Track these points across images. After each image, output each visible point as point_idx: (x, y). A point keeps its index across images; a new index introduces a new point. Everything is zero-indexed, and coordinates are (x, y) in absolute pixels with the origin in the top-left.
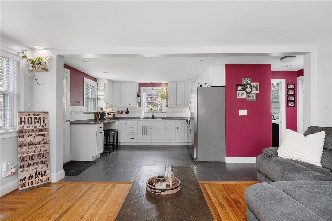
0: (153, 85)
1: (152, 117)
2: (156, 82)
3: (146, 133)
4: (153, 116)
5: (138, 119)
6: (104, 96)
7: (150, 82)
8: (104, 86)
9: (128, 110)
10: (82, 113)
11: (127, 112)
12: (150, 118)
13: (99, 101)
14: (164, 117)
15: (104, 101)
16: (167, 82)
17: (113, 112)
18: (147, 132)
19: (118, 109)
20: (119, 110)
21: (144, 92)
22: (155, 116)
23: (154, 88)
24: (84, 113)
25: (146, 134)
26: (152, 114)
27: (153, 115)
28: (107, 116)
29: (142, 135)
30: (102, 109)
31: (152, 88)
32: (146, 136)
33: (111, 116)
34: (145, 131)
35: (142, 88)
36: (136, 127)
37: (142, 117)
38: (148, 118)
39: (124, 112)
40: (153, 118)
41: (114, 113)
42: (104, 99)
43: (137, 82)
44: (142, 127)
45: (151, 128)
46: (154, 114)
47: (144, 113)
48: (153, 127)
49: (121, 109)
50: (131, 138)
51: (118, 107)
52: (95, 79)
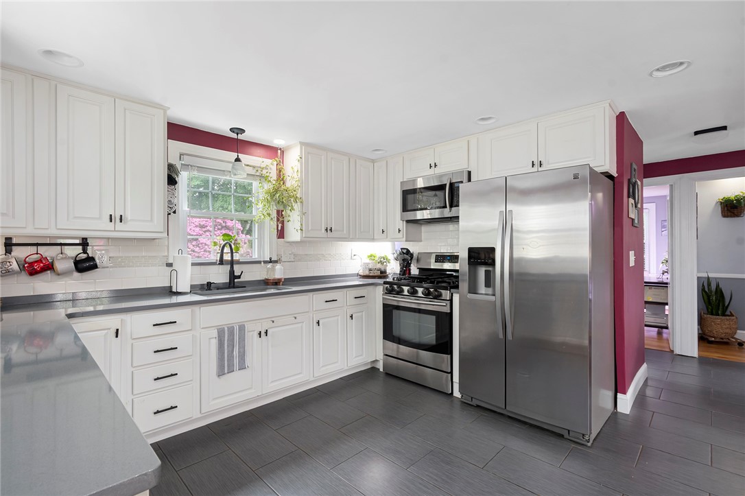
3: (236, 361)
4: (233, 276)
7: (222, 126)
9: (85, 251)
11: (85, 265)
12: (221, 288)
14: (278, 277)
18: (242, 356)
19: (9, 245)
21: (186, 167)
22: (238, 277)
25: (237, 367)
27: (232, 272)
32: (237, 375)
34: (236, 353)
36: (184, 343)
37: (183, 285)
38: (209, 287)
45: (263, 334)
46: (237, 270)
47: (193, 264)
48: (268, 325)
49: (37, 245)
50: (158, 412)
51: (9, 233)
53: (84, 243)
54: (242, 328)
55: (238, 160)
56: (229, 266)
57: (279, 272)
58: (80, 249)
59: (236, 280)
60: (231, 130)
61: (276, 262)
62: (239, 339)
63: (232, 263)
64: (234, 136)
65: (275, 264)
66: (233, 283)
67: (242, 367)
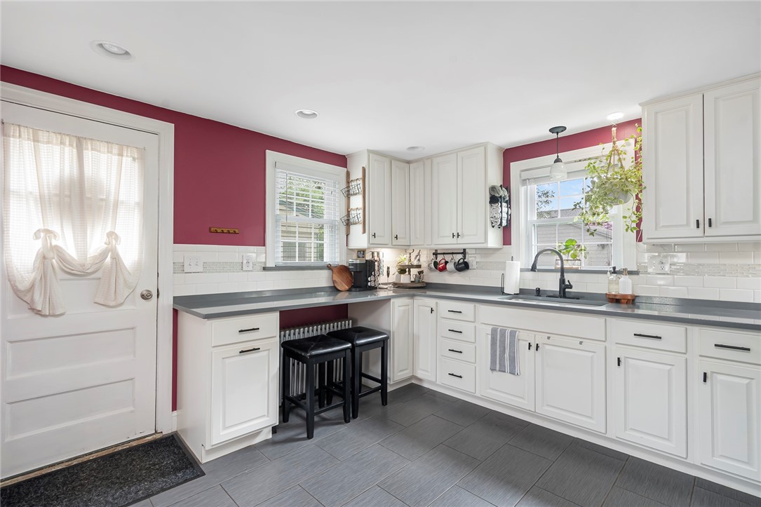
0: (560, 143)
1: (556, 287)
3: (507, 363)
4: (564, 286)
6: (361, 212)
7: (541, 133)
8: (361, 176)
9: (465, 257)
10: (259, 267)
11: (463, 267)
12: (551, 296)
13: (350, 228)
14: (622, 292)
15: (362, 227)
17: (415, 263)
18: (512, 360)
19: (436, 254)
20: (440, 258)
21: (525, 182)
22: (571, 287)
24: (265, 269)
25: (507, 369)
26: (559, 275)
27: (562, 281)
28: (392, 279)
29: (493, 369)
30: (362, 252)
32: (507, 376)
33: (405, 279)
34: (507, 355)
35: (515, 166)
36: (467, 329)
37: (511, 288)
38: (538, 292)
39: (450, 266)
41: (419, 266)
42: (361, 219)
43: (484, 146)
44: (494, 331)
45: (534, 347)
46: (567, 277)
47: (522, 270)
48: (540, 339)
49: (444, 254)
50: (453, 375)
51: (436, 247)
52: (340, 160)
53: (464, 252)
54: (513, 334)
55: (558, 160)
56: (560, 274)
57: (625, 286)
58: (461, 257)
59: (567, 290)
60: (552, 130)
61: (620, 272)
62: (510, 343)
63: (562, 271)
64: (554, 136)
65: (619, 276)
66: (564, 291)
67: (512, 373)
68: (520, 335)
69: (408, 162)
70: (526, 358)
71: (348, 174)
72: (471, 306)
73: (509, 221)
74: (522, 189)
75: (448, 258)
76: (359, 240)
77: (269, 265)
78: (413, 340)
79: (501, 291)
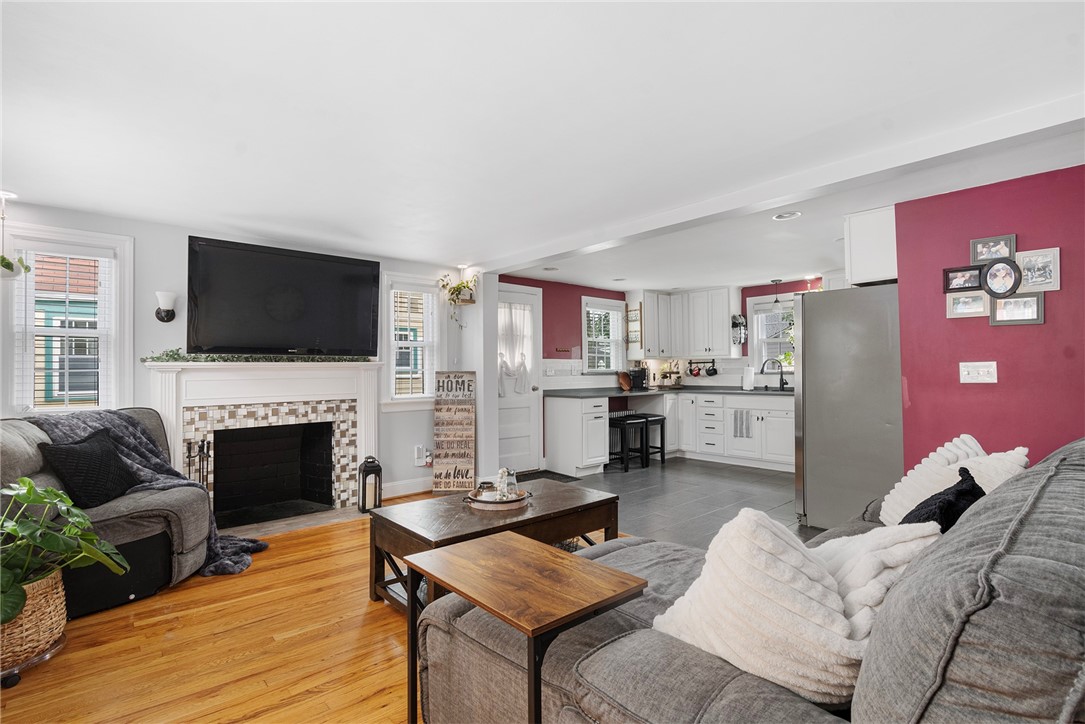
0: (777, 288)
1: (777, 385)
2: (786, 279)
3: (744, 431)
4: (783, 383)
5: (738, 390)
6: (638, 334)
7: (768, 281)
8: (638, 308)
9: (714, 365)
10: (580, 373)
11: (712, 372)
12: (775, 389)
13: (630, 345)
15: (639, 344)
16: (819, 275)
17: (675, 370)
18: (748, 429)
19: (690, 363)
20: (694, 366)
21: (756, 312)
22: (787, 384)
23: (780, 297)
24: (582, 374)
25: (745, 435)
26: (779, 376)
27: (782, 380)
28: (658, 382)
29: (735, 436)
30: (638, 363)
31: (773, 298)
32: (745, 439)
33: (667, 382)
34: (744, 426)
35: (750, 301)
36: (718, 412)
37: (748, 386)
38: (766, 388)
39: (703, 372)
40: (782, 388)
41: (678, 373)
42: (639, 339)
43: (728, 288)
44: (736, 413)
45: (760, 419)
46: (786, 377)
47: (756, 373)
48: (764, 414)
49: (697, 363)
50: (707, 444)
51: (691, 358)
52: (620, 295)
53: (713, 362)
54: (748, 413)
55: (777, 301)
58: (711, 365)
59: (785, 386)
60: (772, 280)
62: (746, 418)
63: (782, 373)
64: (773, 283)
67: (748, 437)
68: (753, 413)
69: (669, 294)
70: (756, 426)
71: (627, 305)
72: (720, 396)
73: (746, 339)
74: (755, 317)
75: (702, 365)
76: (637, 353)
77: (585, 372)
78: (678, 424)
79: (741, 388)
